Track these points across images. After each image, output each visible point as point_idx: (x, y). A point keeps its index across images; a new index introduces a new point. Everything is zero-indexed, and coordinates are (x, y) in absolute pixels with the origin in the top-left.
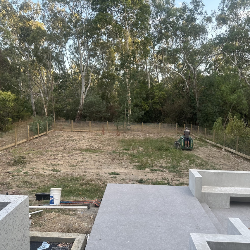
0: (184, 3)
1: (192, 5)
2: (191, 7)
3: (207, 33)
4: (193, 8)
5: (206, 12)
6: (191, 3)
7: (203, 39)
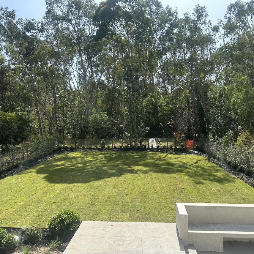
0: (185, 14)
1: (194, 15)
2: (194, 17)
3: (215, 42)
4: (196, 18)
5: (210, 22)
6: (193, 13)
7: (211, 49)
